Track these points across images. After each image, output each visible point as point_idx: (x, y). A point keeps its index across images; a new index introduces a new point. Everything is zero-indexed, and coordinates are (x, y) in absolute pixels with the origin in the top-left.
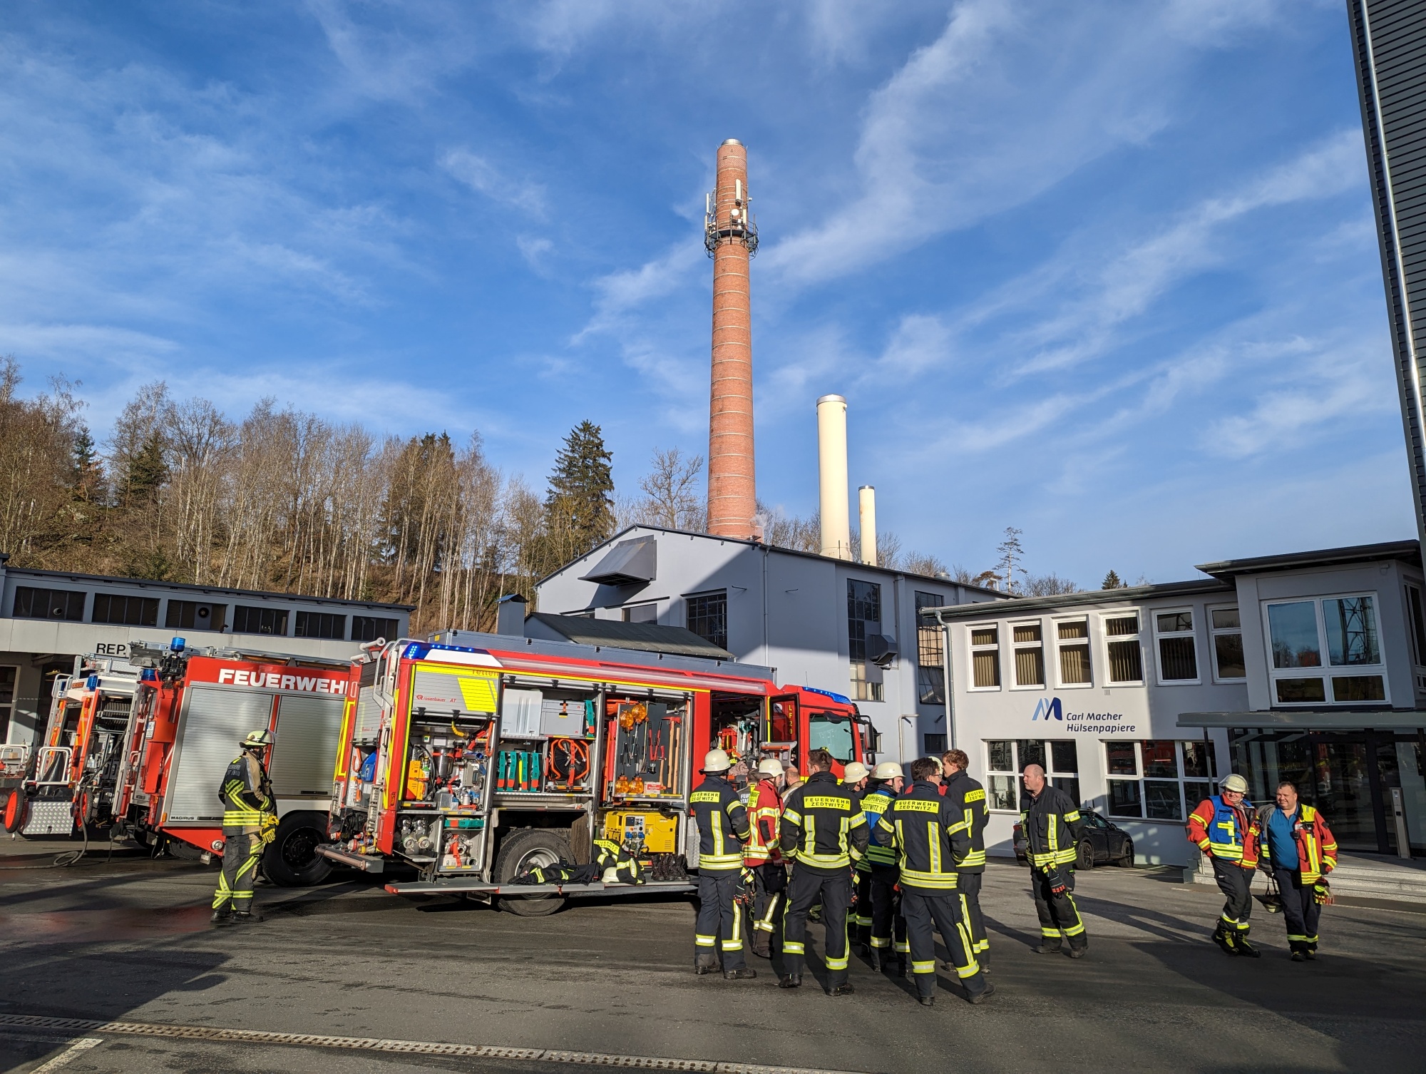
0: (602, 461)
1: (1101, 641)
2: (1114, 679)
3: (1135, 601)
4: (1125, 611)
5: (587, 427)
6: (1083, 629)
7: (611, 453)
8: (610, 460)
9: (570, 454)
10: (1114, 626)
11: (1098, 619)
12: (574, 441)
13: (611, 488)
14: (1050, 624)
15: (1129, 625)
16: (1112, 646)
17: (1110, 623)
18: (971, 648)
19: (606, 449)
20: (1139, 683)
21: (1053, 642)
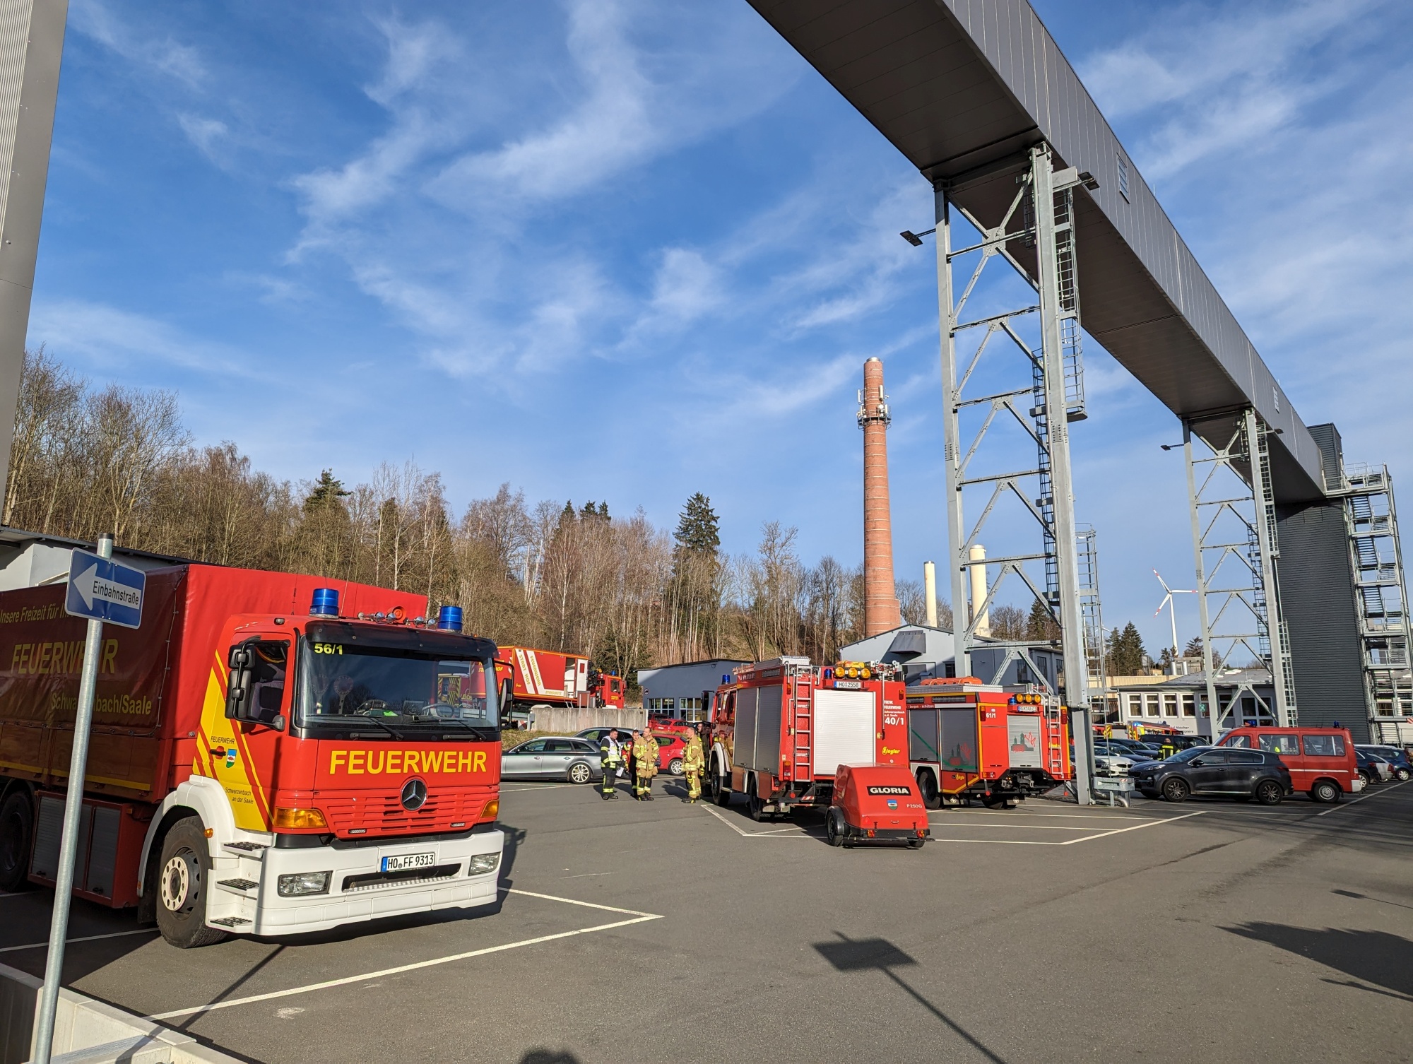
0: (713, 523)
1: (1181, 703)
2: (1185, 715)
3: (1192, 690)
4: (1190, 693)
5: (699, 498)
6: (1174, 698)
7: (718, 517)
8: (716, 521)
9: (687, 516)
10: (1185, 698)
11: (1180, 695)
12: (691, 508)
13: (719, 543)
14: (1162, 695)
15: (1191, 698)
16: (1185, 704)
17: (1184, 696)
18: (1129, 702)
19: (715, 514)
20: (1193, 717)
21: (1163, 703)
